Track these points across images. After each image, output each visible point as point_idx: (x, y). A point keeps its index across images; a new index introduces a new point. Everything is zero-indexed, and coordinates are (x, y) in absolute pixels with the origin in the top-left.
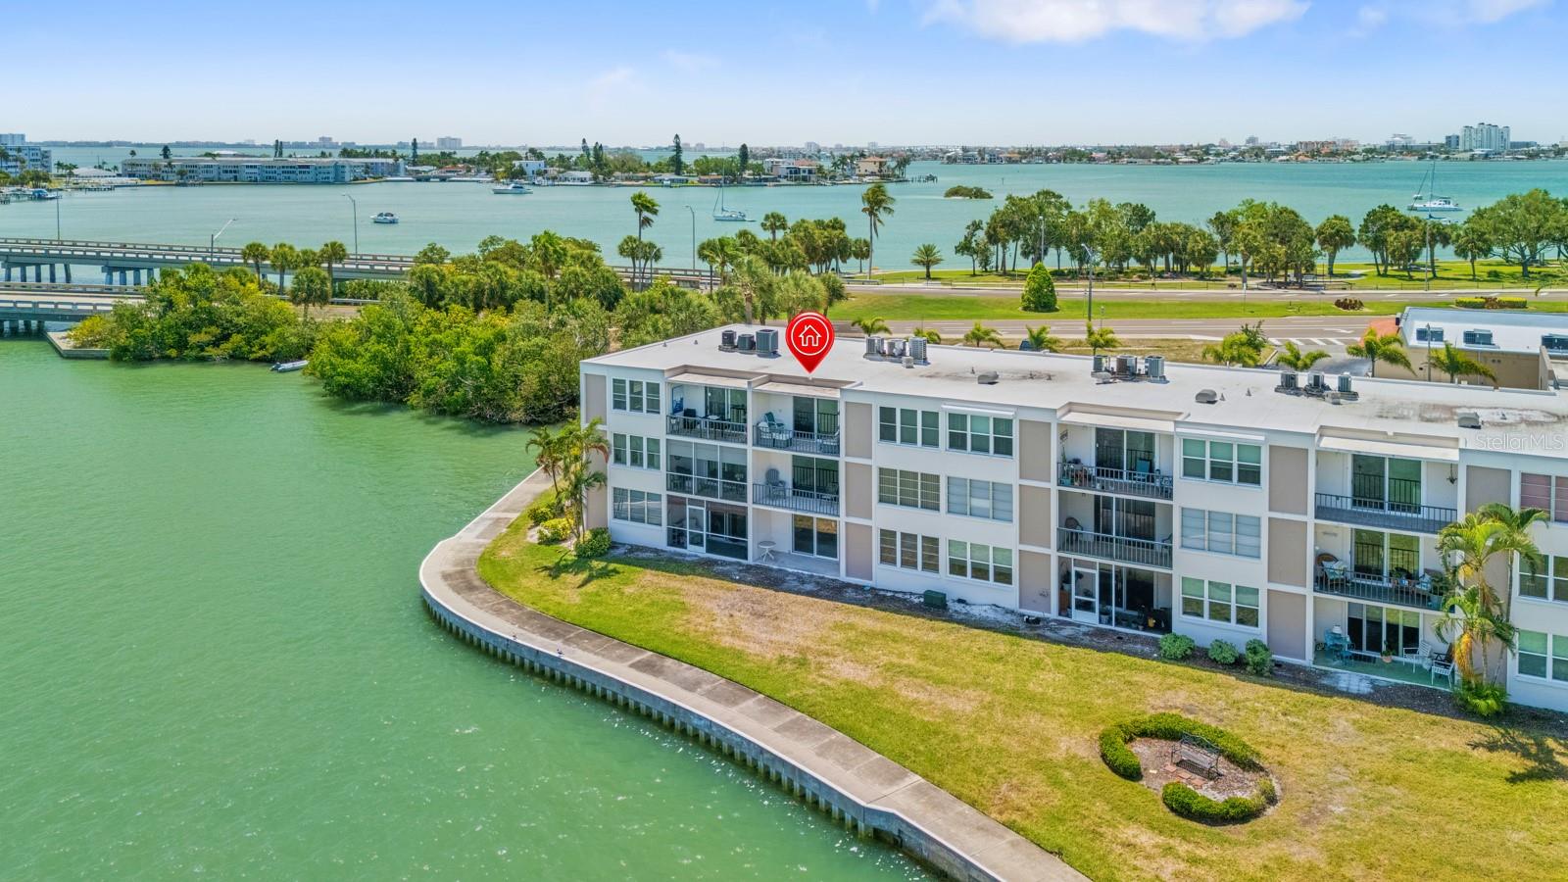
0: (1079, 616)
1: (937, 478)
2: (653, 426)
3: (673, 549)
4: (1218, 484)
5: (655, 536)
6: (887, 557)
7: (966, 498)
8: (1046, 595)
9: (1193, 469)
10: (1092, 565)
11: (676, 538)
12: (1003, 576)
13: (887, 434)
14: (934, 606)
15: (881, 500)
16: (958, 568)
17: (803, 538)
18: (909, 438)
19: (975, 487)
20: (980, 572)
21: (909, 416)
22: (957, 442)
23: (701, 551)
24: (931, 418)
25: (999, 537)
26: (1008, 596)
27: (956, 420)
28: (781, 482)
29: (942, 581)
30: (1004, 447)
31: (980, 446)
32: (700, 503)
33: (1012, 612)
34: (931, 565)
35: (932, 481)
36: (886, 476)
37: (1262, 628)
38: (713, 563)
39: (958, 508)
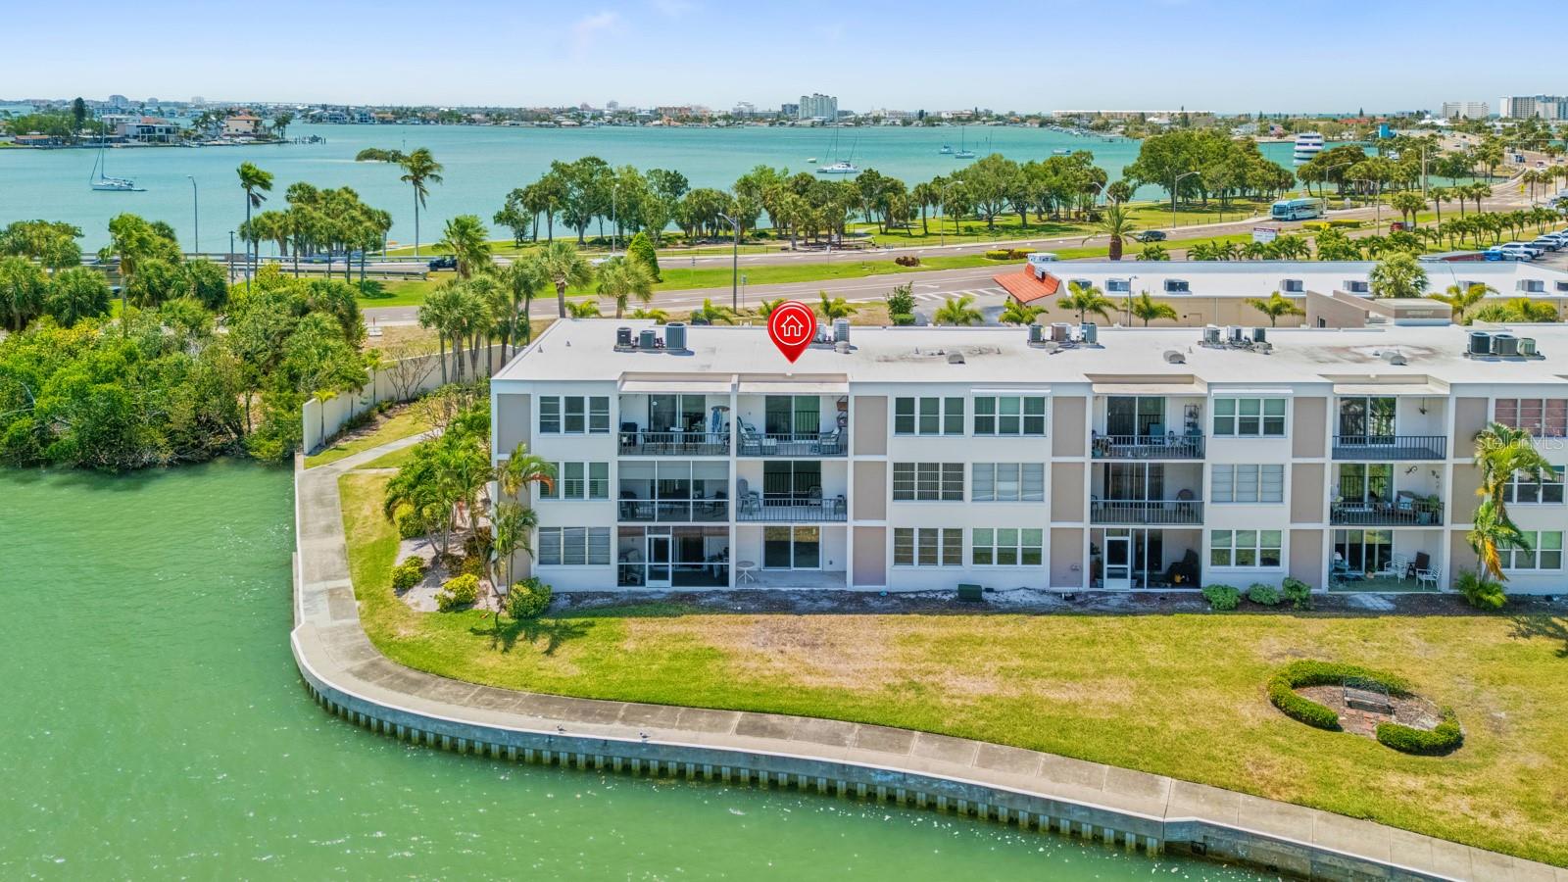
0: (1110, 585)
1: (960, 467)
2: (599, 448)
3: (625, 589)
4: (1248, 439)
5: (603, 577)
6: (903, 557)
7: (992, 483)
8: (1077, 569)
9: (1223, 427)
10: (1125, 532)
11: (627, 576)
12: (1032, 557)
13: (904, 426)
14: (970, 600)
15: (897, 497)
16: (982, 556)
17: (776, 551)
18: (930, 428)
19: (1011, 471)
20: (1007, 557)
21: (930, 404)
22: (984, 426)
23: (666, 586)
24: (955, 405)
25: (1030, 517)
26: (1039, 576)
27: (984, 404)
28: (753, 493)
29: (969, 572)
30: (1035, 427)
31: (1009, 427)
32: (665, 530)
33: (1043, 592)
34: (953, 558)
35: (955, 470)
36: (902, 470)
37: (1284, 567)
38: (683, 597)
39: (985, 493)
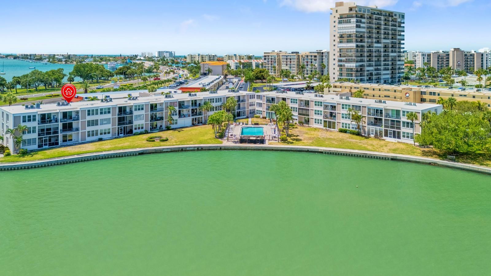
0: (120, 135)
1: (98, 120)
2: (34, 124)
3: (39, 148)
4: (139, 111)
5: (35, 147)
6: (89, 136)
7: (103, 122)
8: (116, 134)
10: (122, 127)
11: (40, 146)
12: (109, 133)
13: (89, 114)
14: (100, 140)
15: (88, 126)
16: (101, 134)
18: (93, 114)
19: (106, 120)
20: (105, 133)
21: (93, 110)
22: (101, 113)
23: (47, 146)
24: (97, 110)
25: (109, 126)
26: (110, 135)
27: (101, 109)
29: (99, 136)
30: (109, 112)
31: (105, 113)
32: (47, 137)
33: (111, 138)
34: (97, 134)
35: (97, 121)
36: (89, 122)
37: (144, 129)
38: (50, 148)
39: (102, 124)
